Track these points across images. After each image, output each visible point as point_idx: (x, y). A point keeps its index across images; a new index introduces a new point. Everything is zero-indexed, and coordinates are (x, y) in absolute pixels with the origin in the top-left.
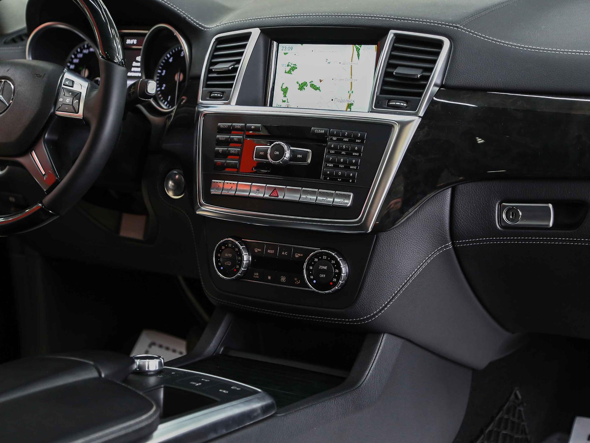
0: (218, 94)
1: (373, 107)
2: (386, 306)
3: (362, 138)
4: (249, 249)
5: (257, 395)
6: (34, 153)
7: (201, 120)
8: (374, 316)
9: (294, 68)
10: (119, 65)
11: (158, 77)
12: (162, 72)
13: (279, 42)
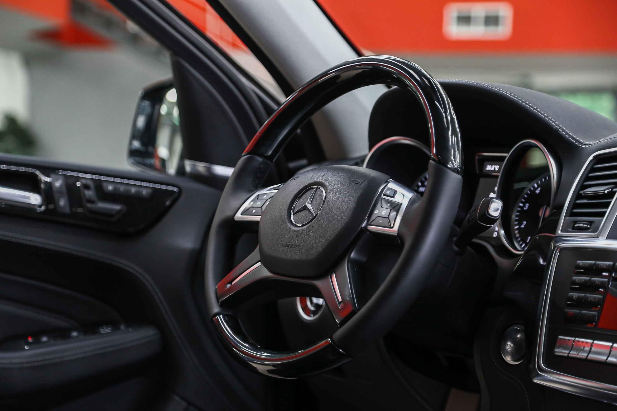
0: (584, 224)
6: (334, 276)
7: (556, 256)
11: (518, 211)
12: (524, 206)
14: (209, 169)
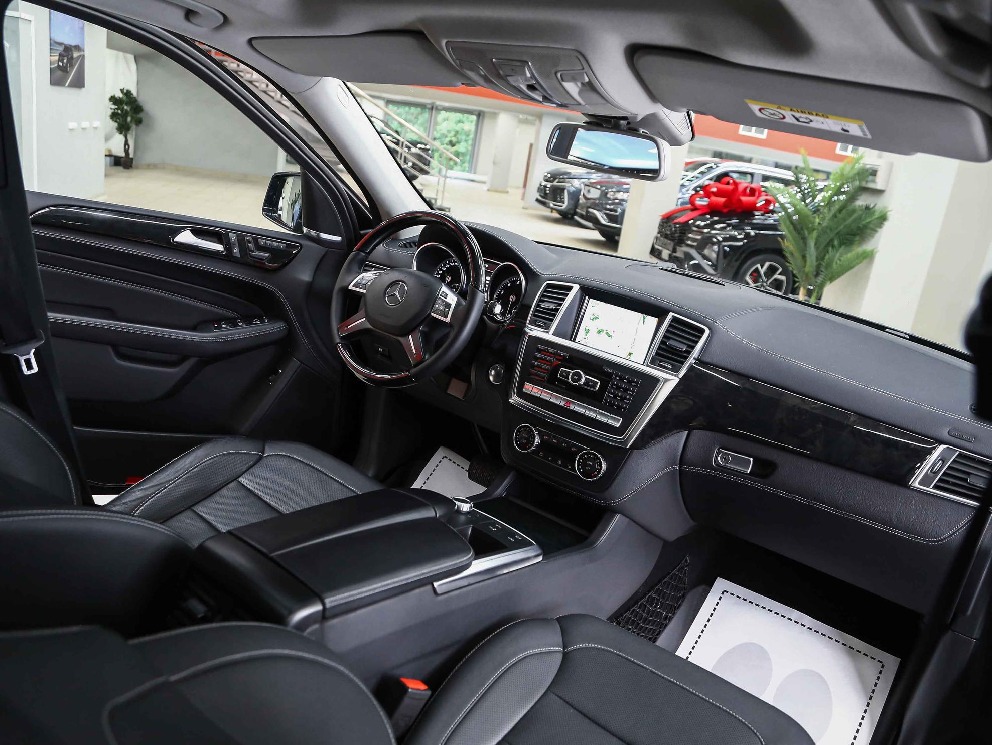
1: (649, 363)
2: (625, 498)
3: (637, 383)
4: (541, 435)
5: (533, 547)
6: (410, 336)
7: (526, 338)
8: (616, 502)
9: (596, 318)
10: (481, 292)
11: (498, 294)
12: (501, 292)
13: (590, 297)
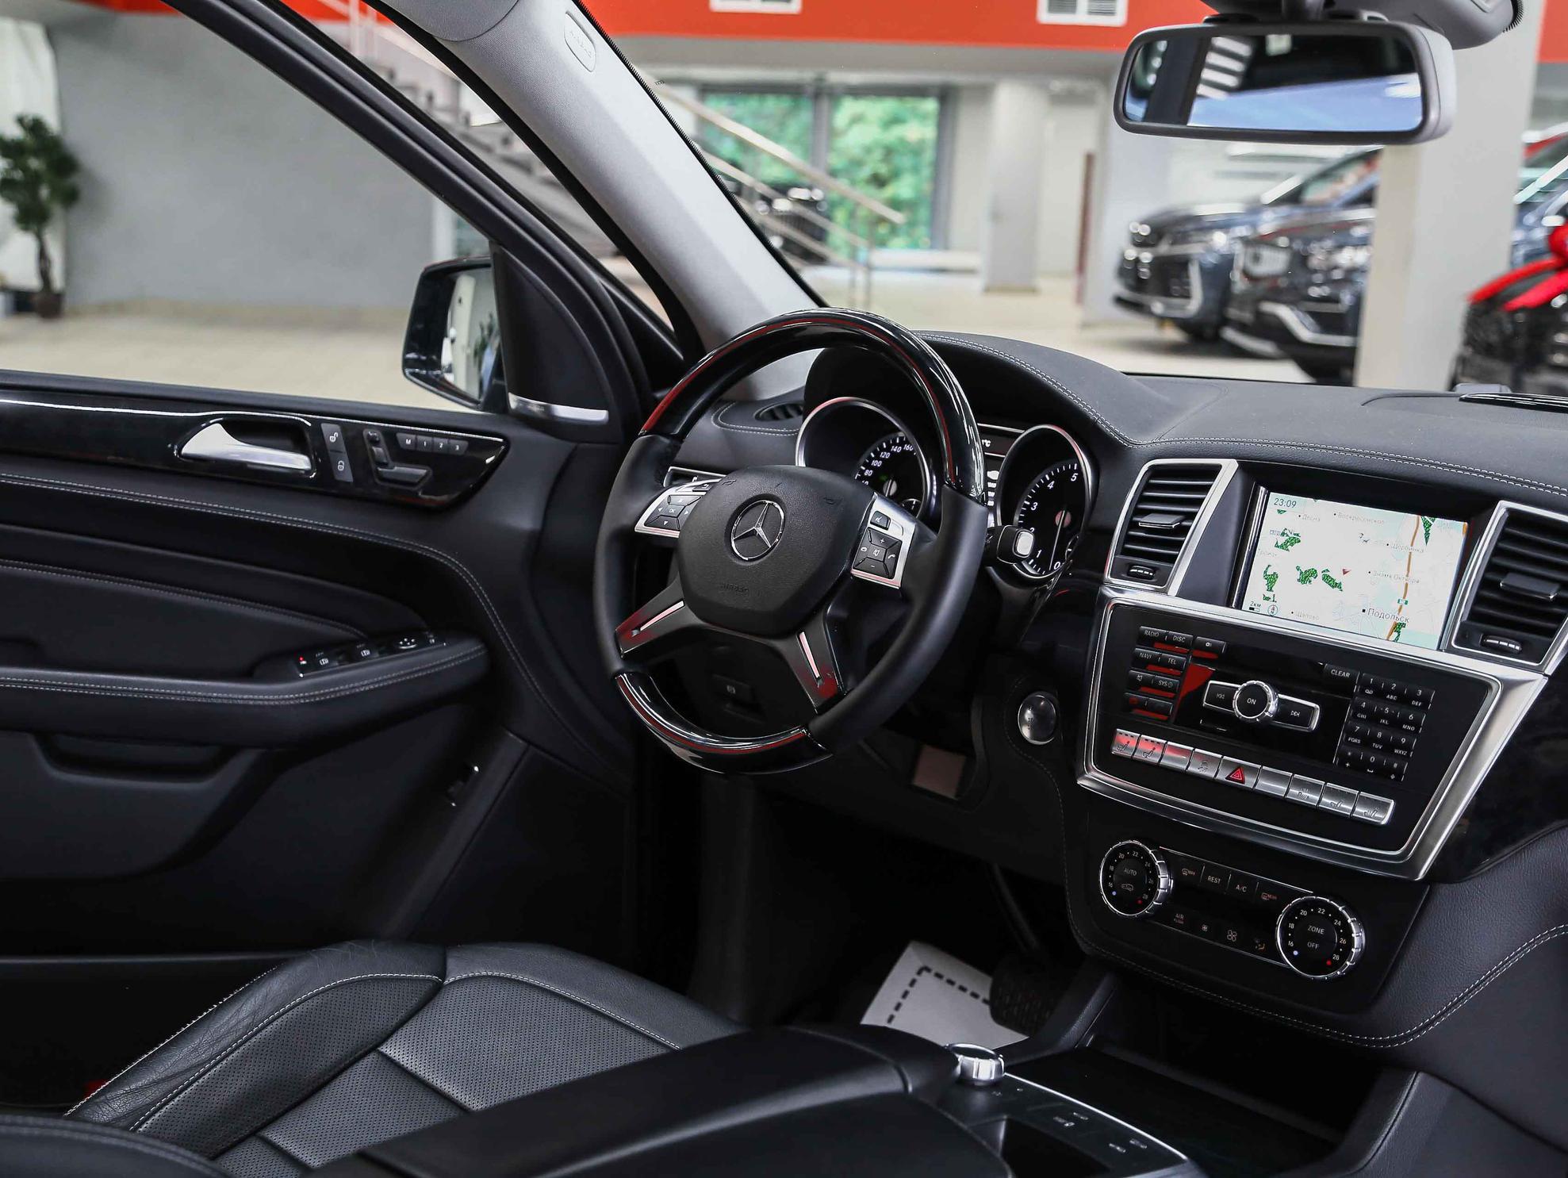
0: (1144, 570)
1: (1453, 644)
2: (1432, 1023)
3: (1425, 700)
4: (1172, 867)
5: (1179, 1168)
6: (803, 636)
7: (1108, 614)
8: (1406, 1037)
9: (1294, 540)
10: (977, 502)
11: (1023, 512)
12: (1032, 505)
13: (1271, 488)
14: (548, 410)
